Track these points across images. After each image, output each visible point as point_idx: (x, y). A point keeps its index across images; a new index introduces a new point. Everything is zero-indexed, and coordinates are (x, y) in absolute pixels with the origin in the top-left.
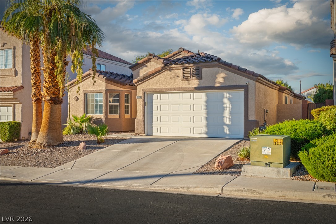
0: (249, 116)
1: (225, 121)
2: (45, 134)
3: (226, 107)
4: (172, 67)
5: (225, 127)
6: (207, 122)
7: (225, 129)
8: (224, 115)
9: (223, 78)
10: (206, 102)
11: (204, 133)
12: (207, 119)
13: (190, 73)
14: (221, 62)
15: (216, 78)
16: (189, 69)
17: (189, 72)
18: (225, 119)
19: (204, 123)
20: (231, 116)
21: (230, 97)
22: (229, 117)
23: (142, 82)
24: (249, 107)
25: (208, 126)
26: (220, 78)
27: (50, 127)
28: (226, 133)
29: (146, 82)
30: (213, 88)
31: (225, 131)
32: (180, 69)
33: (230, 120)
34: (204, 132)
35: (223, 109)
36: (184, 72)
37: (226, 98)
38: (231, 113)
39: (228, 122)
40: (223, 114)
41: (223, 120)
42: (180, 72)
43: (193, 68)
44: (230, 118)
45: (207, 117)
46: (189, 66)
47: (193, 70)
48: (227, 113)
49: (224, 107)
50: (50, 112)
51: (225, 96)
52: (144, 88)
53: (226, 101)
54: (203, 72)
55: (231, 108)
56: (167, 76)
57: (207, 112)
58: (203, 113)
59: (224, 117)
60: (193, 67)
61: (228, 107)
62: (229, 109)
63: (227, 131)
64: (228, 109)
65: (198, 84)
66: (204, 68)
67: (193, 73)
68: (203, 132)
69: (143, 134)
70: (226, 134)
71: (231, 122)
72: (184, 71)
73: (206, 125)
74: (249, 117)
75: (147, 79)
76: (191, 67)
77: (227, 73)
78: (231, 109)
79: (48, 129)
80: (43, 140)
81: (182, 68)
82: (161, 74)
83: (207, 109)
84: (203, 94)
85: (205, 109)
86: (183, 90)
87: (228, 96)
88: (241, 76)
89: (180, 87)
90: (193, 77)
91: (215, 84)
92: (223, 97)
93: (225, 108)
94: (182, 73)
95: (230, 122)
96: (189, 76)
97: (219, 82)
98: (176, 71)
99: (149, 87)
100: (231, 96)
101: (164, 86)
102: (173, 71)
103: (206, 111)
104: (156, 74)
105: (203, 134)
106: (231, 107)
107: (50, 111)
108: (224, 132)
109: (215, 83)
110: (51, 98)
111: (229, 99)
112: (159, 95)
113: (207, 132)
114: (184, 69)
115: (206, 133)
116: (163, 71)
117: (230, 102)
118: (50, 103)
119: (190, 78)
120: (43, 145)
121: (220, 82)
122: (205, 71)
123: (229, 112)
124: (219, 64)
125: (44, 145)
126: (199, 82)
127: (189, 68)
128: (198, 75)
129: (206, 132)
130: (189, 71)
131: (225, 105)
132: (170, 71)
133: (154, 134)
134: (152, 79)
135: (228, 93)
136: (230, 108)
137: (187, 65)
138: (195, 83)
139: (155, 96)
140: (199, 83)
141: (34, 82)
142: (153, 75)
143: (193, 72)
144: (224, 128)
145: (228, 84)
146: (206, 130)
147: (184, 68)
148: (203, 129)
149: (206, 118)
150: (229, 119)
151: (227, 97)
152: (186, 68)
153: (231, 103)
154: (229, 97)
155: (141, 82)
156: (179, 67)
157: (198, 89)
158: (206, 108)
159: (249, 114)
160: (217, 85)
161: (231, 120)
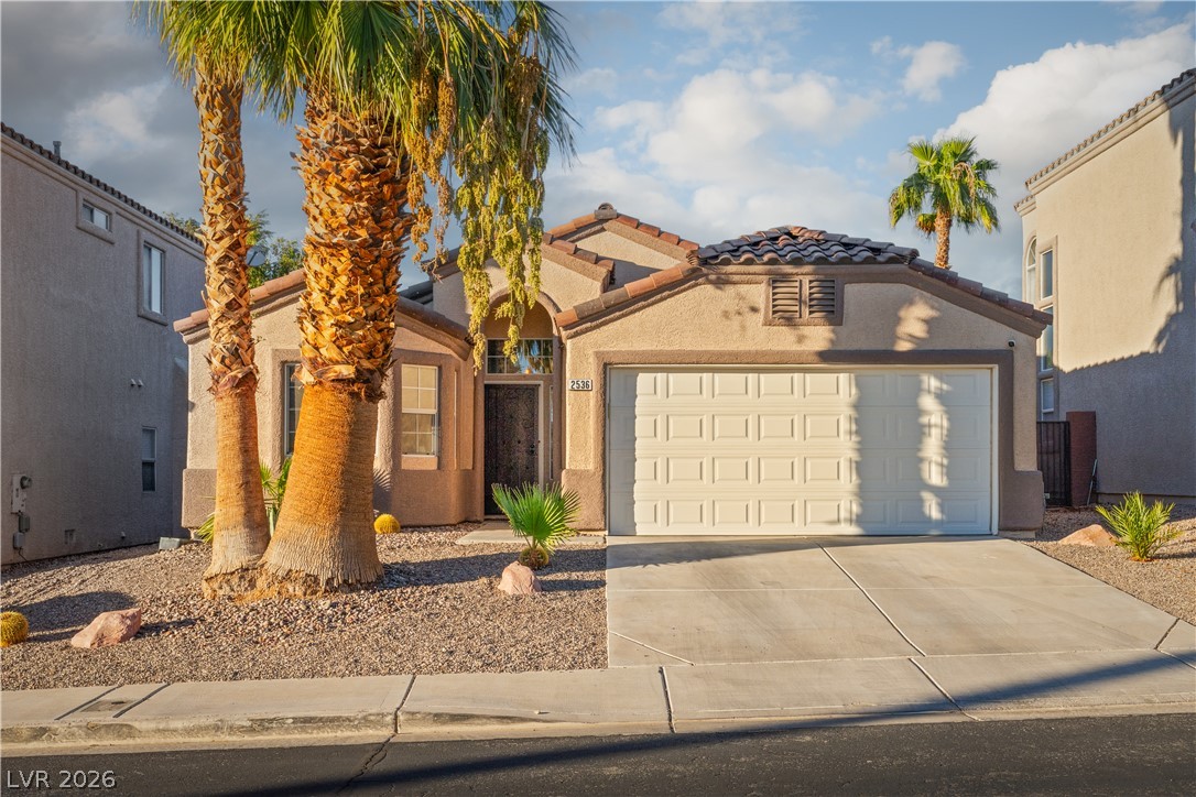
0: (1016, 456)
1: (925, 475)
2: (328, 533)
3: (930, 426)
4: (725, 274)
5: (926, 495)
6: (858, 482)
7: (927, 504)
8: (922, 454)
9: (926, 321)
10: (857, 406)
11: (845, 520)
12: (860, 468)
13: (800, 301)
14: (919, 266)
15: (898, 321)
16: (797, 284)
17: (797, 296)
18: (925, 466)
19: (848, 482)
20: (946, 457)
21: (941, 389)
22: (939, 460)
23: (594, 323)
24: (1017, 426)
25: (862, 493)
26: (914, 321)
27: (347, 503)
28: (930, 517)
29: (611, 326)
30: (888, 357)
31: (927, 512)
32: (756, 283)
33: (945, 470)
34: (848, 516)
35: (920, 432)
36: (774, 294)
37: (929, 392)
38: (948, 447)
39: (935, 477)
40: (919, 450)
41: (919, 471)
42: (759, 293)
43: (811, 282)
44: (942, 465)
45: (856, 462)
46: (797, 274)
47: (811, 288)
48: (932, 448)
49: (923, 426)
50: (351, 434)
51: (925, 386)
52: (601, 349)
53: (928, 402)
54: (845, 296)
55: (948, 430)
56: (703, 306)
57: (859, 443)
58: (846, 448)
59: (921, 460)
60: (811, 278)
61: (936, 426)
62: (938, 431)
63: (933, 510)
64: (935, 432)
65: (832, 341)
66: (851, 283)
67: (811, 300)
68: (843, 515)
69: (600, 530)
70: (928, 520)
71: (949, 478)
72: (776, 291)
73: (856, 490)
74: (1017, 459)
75: (618, 314)
76: (801, 277)
77: (936, 305)
78: (945, 432)
79: (341, 509)
80: (316, 563)
81: (765, 278)
82: (677, 297)
83: (857, 432)
84: (843, 377)
85: (851, 433)
86: (771, 361)
87: (936, 388)
88: (987, 319)
89: (759, 348)
90: (811, 313)
91: (894, 343)
92: (918, 390)
93: (927, 430)
94: (767, 298)
95: (945, 478)
96: (797, 308)
97: (910, 335)
98: (743, 288)
99: (624, 347)
100: (945, 387)
101: (690, 343)
102: (730, 290)
103: (854, 438)
104: (659, 297)
105: (843, 525)
106: (945, 423)
107: (347, 430)
108: (923, 513)
109: (895, 338)
110: (357, 370)
111: (941, 397)
112: (660, 376)
113: (857, 516)
114: (774, 281)
115: (859, 520)
116: (686, 286)
117: (944, 408)
118: (353, 395)
119: (800, 317)
120: (323, 580)
121: (912, 338)
122: (854, 293)
123: (943, 444)
124: (911, 272)
125: (329, 581)
126: (833, 331)
127: (797, 278)
128: (830, 306)
129: (854, 517)
130: (797, 290)
131: (924, 420)
132: (720, 288)
133: (640, 530)
134: (637, 314)
135: (936, 377)
136: (942, 427)
137: (788, 269)
138: (819, 336)
139: (644, 380)
140: (832, 336)
141: (232, 296)
142: (645, 299)
143: (811, 294)
144: (921, 501)
145: (939, 345)
146: (855, 508)
147: (776, 280)
148: (844, 505)
149: (854, 465)
150: (939, 469)
151: (933, 389)
152: (785, 278)
153: (947, 412)
154: (939, 392)
155: (589, 324)
156: (755, 274)
157: (831, 357)
158: (854, 427)
159: (1017, 449)
160: (904, 346)
161: (949, 471)
